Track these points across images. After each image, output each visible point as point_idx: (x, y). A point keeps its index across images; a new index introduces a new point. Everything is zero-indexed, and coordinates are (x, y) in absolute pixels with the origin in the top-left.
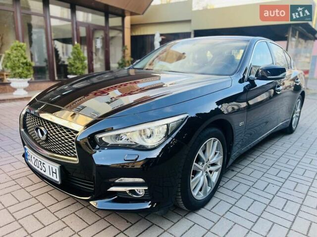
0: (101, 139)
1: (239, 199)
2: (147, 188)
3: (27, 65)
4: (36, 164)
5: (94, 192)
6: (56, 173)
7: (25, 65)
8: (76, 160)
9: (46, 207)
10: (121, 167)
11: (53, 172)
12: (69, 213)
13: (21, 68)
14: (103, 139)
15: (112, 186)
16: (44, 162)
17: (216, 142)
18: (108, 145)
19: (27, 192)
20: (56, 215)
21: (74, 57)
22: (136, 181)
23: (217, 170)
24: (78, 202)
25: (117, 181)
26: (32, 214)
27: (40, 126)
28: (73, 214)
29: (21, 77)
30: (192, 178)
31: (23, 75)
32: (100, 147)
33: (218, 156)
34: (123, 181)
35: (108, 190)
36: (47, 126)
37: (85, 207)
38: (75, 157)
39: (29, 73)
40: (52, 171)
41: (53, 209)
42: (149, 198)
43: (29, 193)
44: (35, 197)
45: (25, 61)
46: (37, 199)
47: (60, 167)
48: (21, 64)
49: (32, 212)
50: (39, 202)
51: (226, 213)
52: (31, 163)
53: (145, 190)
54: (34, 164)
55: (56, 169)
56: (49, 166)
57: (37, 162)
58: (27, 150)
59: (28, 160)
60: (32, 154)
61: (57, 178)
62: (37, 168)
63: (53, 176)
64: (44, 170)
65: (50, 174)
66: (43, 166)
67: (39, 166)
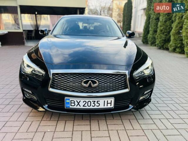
4: (86, 105)
6: (111, 103)
54: (84, 106)
55: (111, 101)
56: (104, 101)
57: (89, 103)
58: (70, 100)
59: (69, 106)
60: (80, 100)
61: (111, 105)
62: (87, 107)
63: (107, 106)
64: (97, 106)
65: (104, 106)
66: (97, 103)
67: (91, 105)
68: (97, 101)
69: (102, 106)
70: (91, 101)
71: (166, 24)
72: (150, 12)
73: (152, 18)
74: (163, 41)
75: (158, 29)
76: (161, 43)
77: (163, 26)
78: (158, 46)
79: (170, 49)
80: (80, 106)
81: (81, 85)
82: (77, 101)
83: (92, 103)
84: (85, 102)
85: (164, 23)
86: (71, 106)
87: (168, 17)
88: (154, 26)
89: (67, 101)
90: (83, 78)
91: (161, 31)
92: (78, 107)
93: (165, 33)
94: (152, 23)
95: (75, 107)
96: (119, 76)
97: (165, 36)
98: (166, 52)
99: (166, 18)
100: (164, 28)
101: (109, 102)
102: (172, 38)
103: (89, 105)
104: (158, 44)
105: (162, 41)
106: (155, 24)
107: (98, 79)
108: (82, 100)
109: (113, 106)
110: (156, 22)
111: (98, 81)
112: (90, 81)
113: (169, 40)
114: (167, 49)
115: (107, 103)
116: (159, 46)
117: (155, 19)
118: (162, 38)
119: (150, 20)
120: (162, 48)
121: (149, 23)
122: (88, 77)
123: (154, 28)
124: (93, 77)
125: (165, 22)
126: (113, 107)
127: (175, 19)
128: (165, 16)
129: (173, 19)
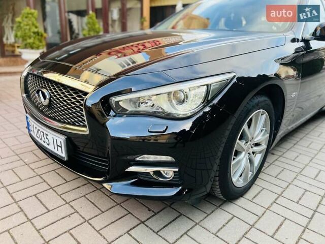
0: (117, 103)
1: (286, 188)
2: (177, 170)
3: (38, 35)
4: (38, 136)
5: (108, 173)
6: (61, 147)
7: (37, 34)
8: (85, 131)
9: (51, 188)
10: (141, 140)
11: (58, 146)
12: (78, 196)
13: (32, 39)
14: (121, 103)
15: (131, 166)
16: (47, 133)
17: (264, 116)
18: (127, 112)
19: (32, 169)
20: (63, 197)
21: (89, 28)
22: (162, 160)
23: (260, 152)
24: (89, 183)
25: (138, 159)
26: (35, 195)
27: (42, 87)
28: (83, 198)
29: (32, 48)
30: (234, 159)
31: (34, 45)
32: (116, 114)
33: (264, 135)
34: (146, 159)
35: (126, 170)
36: (49, 87)
37: (97, 189)
38: (84, 126)
39: (40, 44)
40: (57, 144)
41: (60, 190)
42: (180, 183)
43: (33, 170)
44: (39, 176)
45: (36, 30)
46: (42, 178)
47: (66, 138)
48: (32, 34)
49: (35, 193)
50: (45, 181)
51: (272, 204)
52: (33, 135)
53: (174, 172)
55: (61, 142)
56: (53, 138)
61: (62, 153)
63: (58, 150)
64: (47, 143)
65: (54, 148)
66: (46, 138)
67: (42, 139)
68: (46, 135)
103: (40, 137)
126: (65, 158)
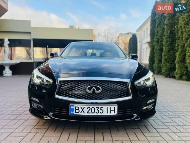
4: (90, 112)
15: (144, 107)
54: (88, 113)
55: (115, 108)
56: (108, 108)
57: (93, 109)
58: (75, 106)
59: (74, 113)
60: (84, 106)
61: (114, 113)
62: (91, 114)
63: (111, 113)
64: (101, 113)
65: (108, 113)
66: (101, 110)
67: (95, 112)
68: (101, 108)
69: (105, 113)
70: (95, 107)
71: (169, 53)
72: (154, 44)
73: (156, 49)
74: (169, 70)
75: (162, 58)
76: (166, 72)
77: (167, 55)
78: (164, 75)
79: (177, 77)
80: (84, 113)
81: (86, 91)
82: (81, 107)
83: (96, 109)
84: (89, 109)
85: (167, 53)
86: (76, 112)
87: (171, 47)
88: (159, 56)
89: (72, 107)
90: (87, 85)
91: (166, 60)
92: (82, 113)
93: (170, 62)
94: (156, 53)
95: (79, 114)
96: (121, 83)
97: (170, 65)
98: (172, 80)
99: (169, 48)
100: (168, 58)
101: (113, 109)
102: (177, 66)
103: (93, 112)
104: (164, 72)
105: (167, 69)
106: (159, 54)
107: (101, 86)
108: (86, 107)
109: (116, 113)
110: (160, 52)
111: (101, 87)
112: (94, 88)
113: (174, 69)
114: (174, 77)
115: (111, 110)
116: (166, 74)
117: (159, 50)
118: (168, 67)
119: (155, 51)
120: (168, 77)
121: (154, 53)
122: (92, 84)
123: (159, 57)
124: (96, 84)
125: (169, 51)
126: (116, 115)
127: (178, 49)
128: (168, 46)
129: (176, 48)
